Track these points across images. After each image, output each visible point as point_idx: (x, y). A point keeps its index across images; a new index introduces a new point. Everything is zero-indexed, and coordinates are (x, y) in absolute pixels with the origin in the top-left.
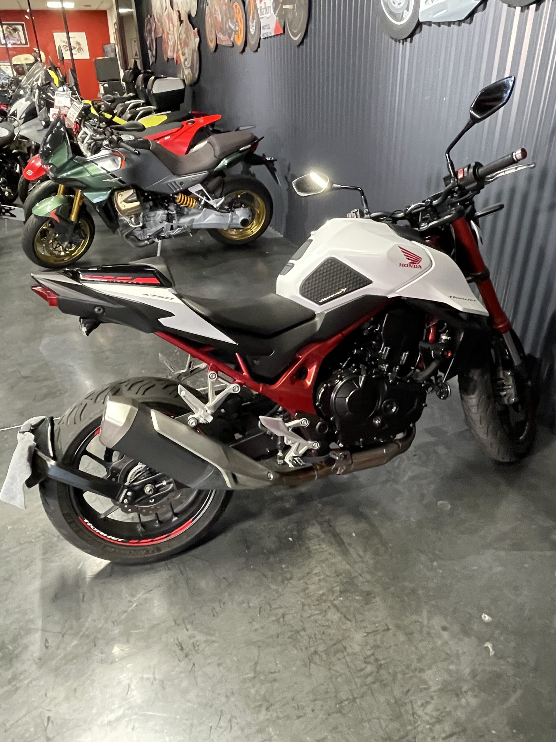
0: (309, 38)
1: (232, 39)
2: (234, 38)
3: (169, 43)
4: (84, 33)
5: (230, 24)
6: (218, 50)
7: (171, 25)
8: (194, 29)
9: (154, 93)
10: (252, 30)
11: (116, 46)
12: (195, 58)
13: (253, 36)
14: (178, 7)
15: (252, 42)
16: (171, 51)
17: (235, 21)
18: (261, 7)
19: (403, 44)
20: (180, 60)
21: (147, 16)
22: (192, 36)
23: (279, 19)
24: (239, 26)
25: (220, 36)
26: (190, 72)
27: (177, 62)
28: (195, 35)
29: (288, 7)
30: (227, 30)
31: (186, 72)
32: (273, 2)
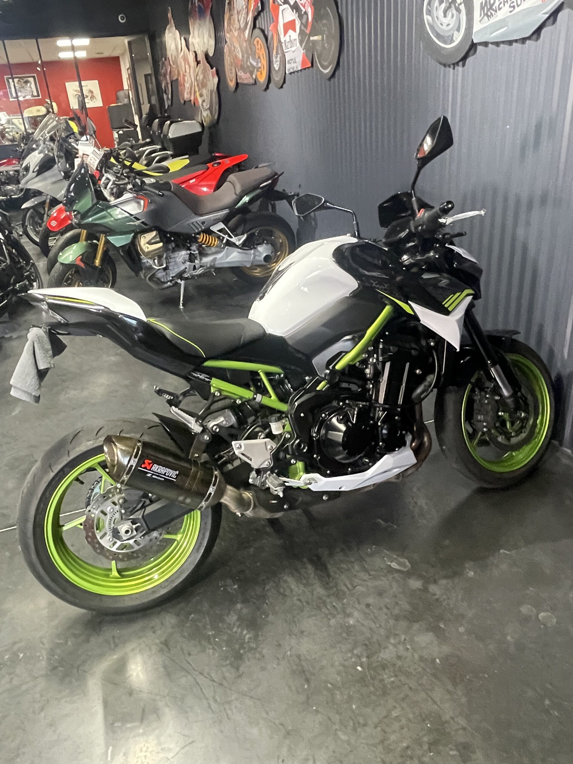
0: (341, 70)
1: (254, 76)
2: (256, 76)
3: (186, 84)
4: (97, 81)
5: (251, 61)
6: (238, 90)
7: (187, 66)
8: (212, 68)
9: (171, 137)
10: (276, 66)
11: (130, 92)
12: (214, 99)
13: (277, 72)
14: (194, 48)
15: (277, 78)
16: (187, 93)
17: (257, 57)
18: (285, 41)
19: (454, 69)
20: (198, 101)
21: (162, 60)
22: (210, 76)
23: (306, 52)
24: (261, 62)
25: (241, 74)
26: (209, 114)
27: (194, 103)
28: (213, 76)
29: (316, 38)
30: (248, 67)
31: (205, 114)
32: (299, 34)
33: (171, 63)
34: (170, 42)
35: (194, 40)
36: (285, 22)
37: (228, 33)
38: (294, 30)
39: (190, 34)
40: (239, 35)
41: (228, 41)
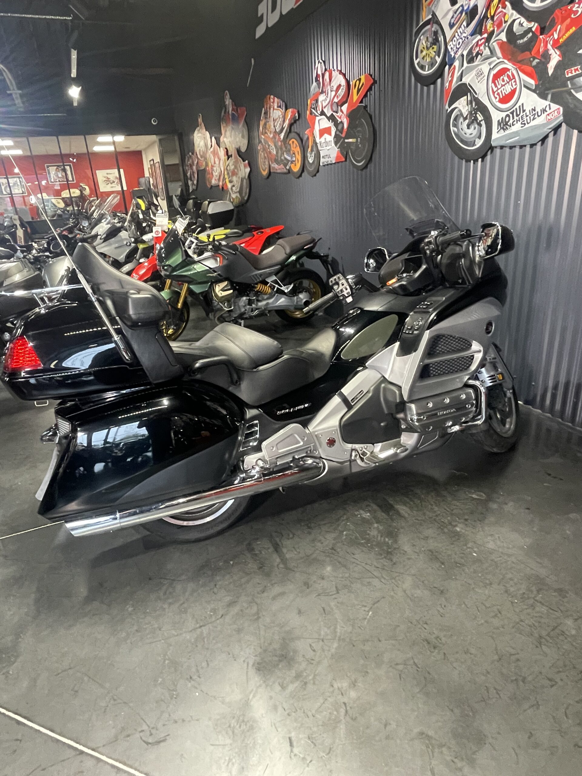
1: (288, 167)
2: (290, 167)
3: (214, 173)
4: (122, 170)
5: (285, 156)
6: (270, 177)
7: (217, 159)
8: (244, 161)
9: (210, 213)
10: (311, 160)
11: (151, 179)
12: (244, 184)
13: (311, 165)
14: (226, 145)
15: (311, 168)
16: (216, 180)
17: (292, 154)
18: (320, 142)
19: (474, 163)
20: (227, 186)
22: (242, 167)
23: (341, 151)
25: (275, 166)
26: (239, 196)
27: (223, 188)
28: (245, 166)
29: (350, 140)
30: (282, 160)
31: (234, 196)
32: (334, 138)
33: (199, 156)
34: (199, 140)
35: (225, 139)
36: (321, 128)
37: (263, 134)
38: (330, 134)
39: (221, 135)
40: (274, 137)
41: (263, 141)
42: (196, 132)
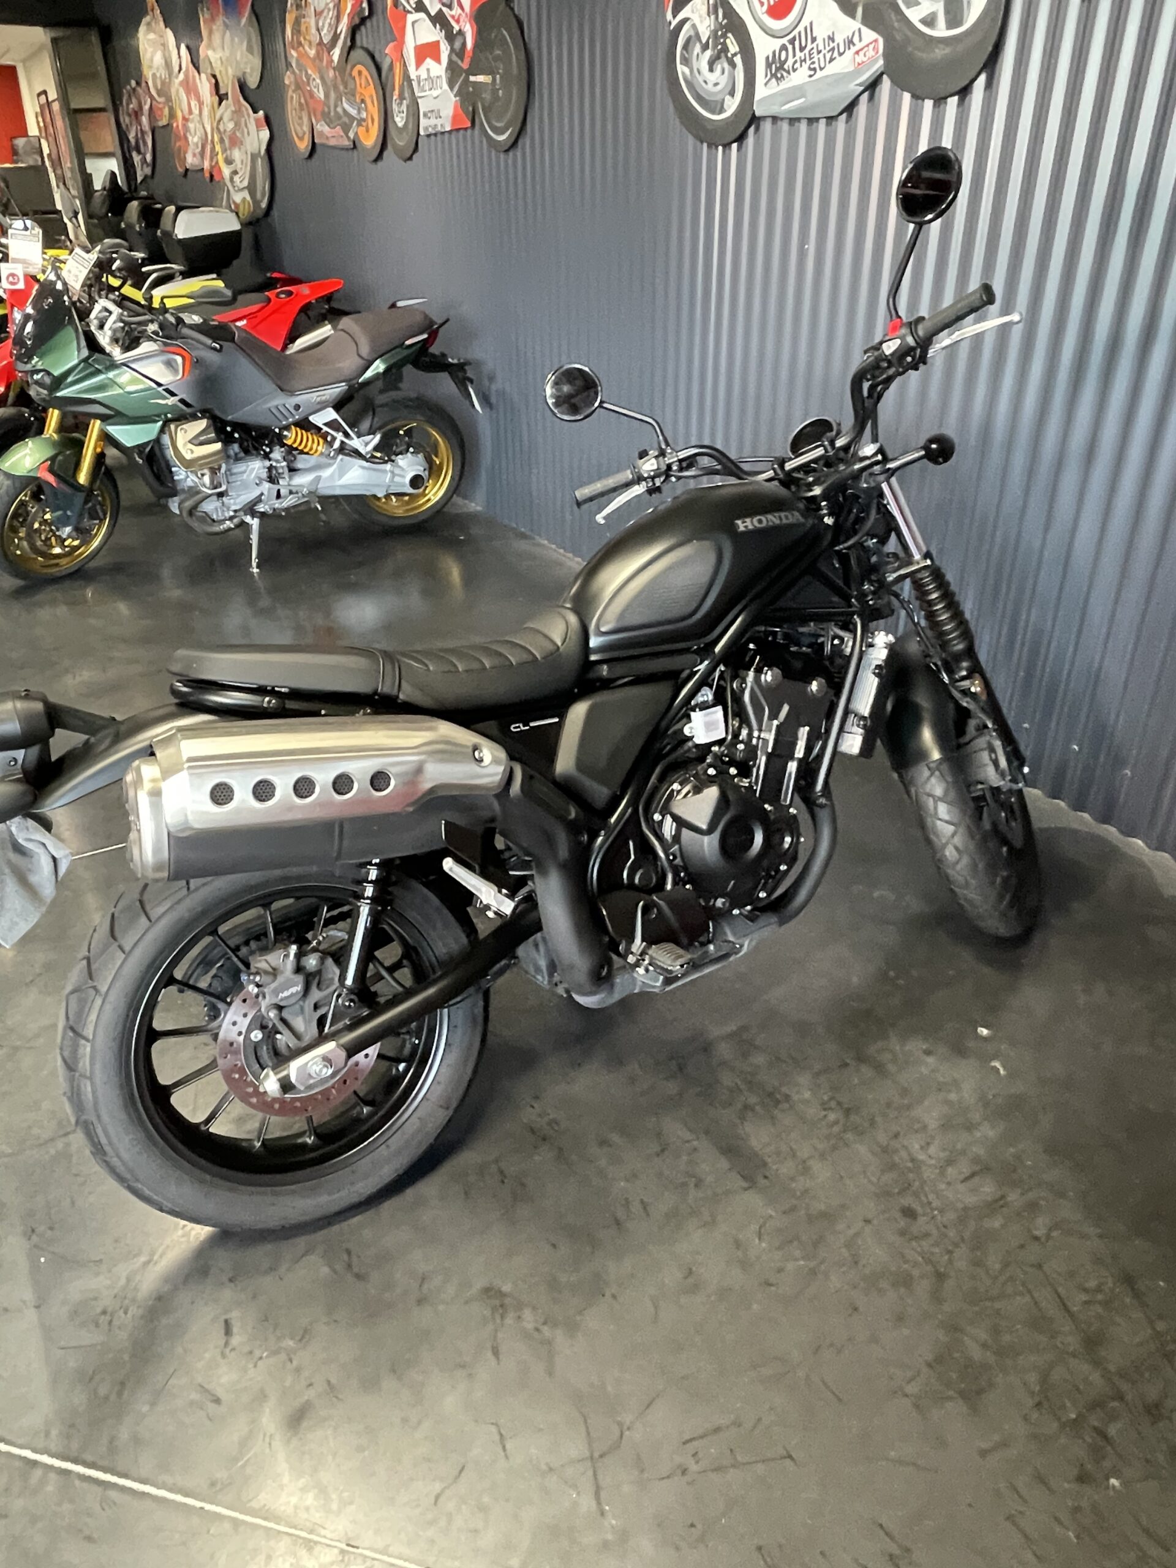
0: (528, 139)
1: (351, 135)
2: (356, 134)
3: (190, 138)
5: (346, 106)
6: (316, 156)
7: (193, 103)
8: (255, 112)
9: (180, 237)
10: (399, 119)
12: (259, 171)
13: (400, 131)
14: (212, 68)
15: (400, 141)
16: (194, 155)
17: (358, 100)
18: (418, 77)
19: (724, 152)
20: (220, 172)
21: (129, 83)
22: (252, 126)
23: (462, 102)
24: (366, 110)
25: (322, 128)
26: (248, 198)
27: (212, 176)
28: (258, 126)
29: (480, 78)
30: (339, 117)
31: (237, 197)
32: (447, 69)
33: (153, 92)
34: (150, 50)
35: (210, 53)
36: (419, 42)
37: (293, 48)
39: (201, 39)
40: (319, 56)
41: (294, 65)
42: (142, 29)
